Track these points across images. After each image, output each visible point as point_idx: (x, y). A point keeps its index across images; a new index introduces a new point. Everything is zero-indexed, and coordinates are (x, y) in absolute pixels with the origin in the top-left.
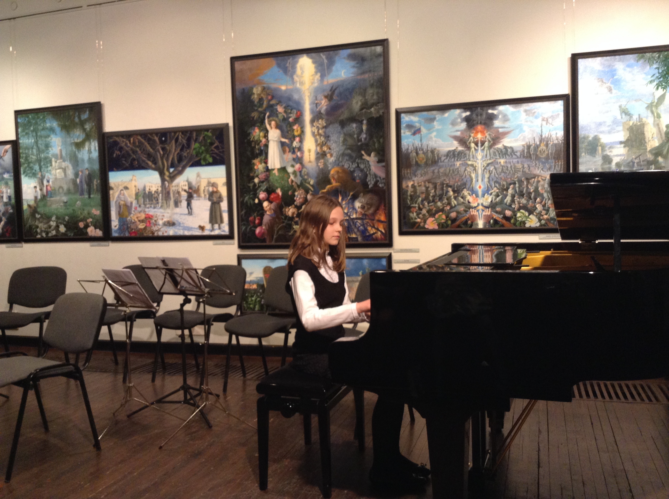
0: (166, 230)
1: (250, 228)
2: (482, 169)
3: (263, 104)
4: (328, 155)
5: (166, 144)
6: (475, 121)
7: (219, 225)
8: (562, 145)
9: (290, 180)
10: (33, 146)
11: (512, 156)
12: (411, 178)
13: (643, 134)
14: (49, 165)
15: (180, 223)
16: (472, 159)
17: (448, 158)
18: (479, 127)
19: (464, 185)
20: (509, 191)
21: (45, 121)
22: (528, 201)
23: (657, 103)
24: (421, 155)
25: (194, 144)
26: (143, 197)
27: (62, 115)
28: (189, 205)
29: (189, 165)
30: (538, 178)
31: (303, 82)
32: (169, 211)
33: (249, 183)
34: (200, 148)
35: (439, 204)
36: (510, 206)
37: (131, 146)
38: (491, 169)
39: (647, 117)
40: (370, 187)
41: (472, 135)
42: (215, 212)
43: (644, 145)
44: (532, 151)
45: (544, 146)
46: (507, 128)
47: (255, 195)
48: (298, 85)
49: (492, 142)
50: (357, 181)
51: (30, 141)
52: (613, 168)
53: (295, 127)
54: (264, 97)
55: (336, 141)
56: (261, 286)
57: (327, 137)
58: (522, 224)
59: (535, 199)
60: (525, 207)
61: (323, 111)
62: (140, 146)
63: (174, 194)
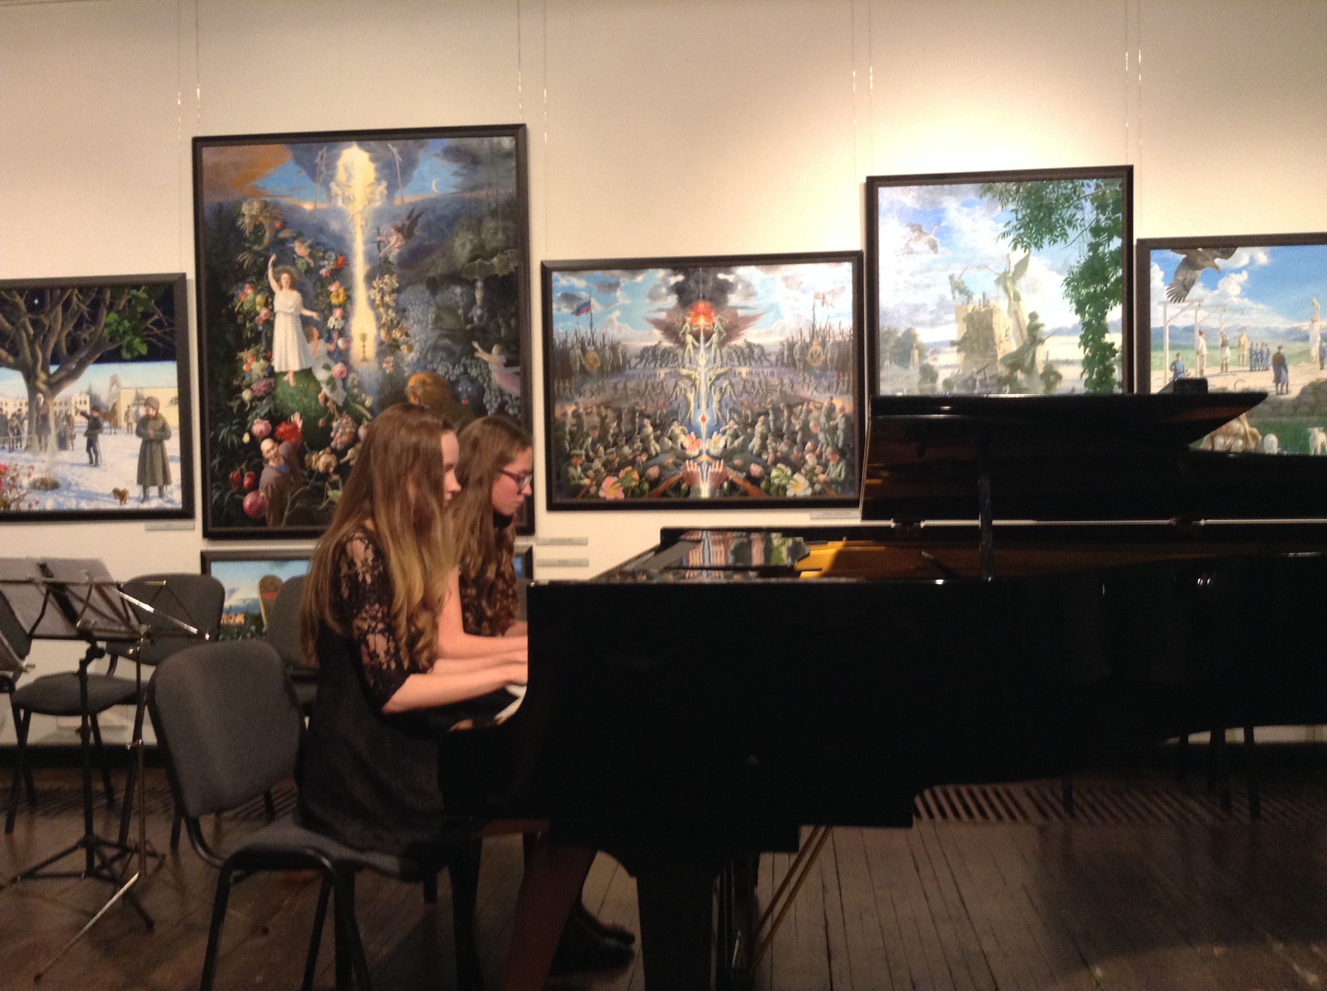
0: (37, 499)
1: (232, 494)
2: (706, 385)
3: (263, 236)
4: (404, 348)
5: (43, 313)
6: (694, 292)
7: (161, 489)
8: (851, 344)
9: (320, 396)
11: (762, 363)
12: (573, 397)
13: (990, 328)
15: (70, 484)
16: (688, 365)
17: (644, 361)
18: (702, 305)
19: (673, 415)
20: (756, 427)
22: (791, 447)
23: (1014, 274)
24: (592, 354)
25: (107, 315)
28: (91, 444)
29: (94, 360)
30: (808, 404)
31: (351, 197)
32: (45, 457)
33: (230, 399)
34: (120, 323)
35: (626, 450)
36: (759, 455)
38: (724, 386)
39: (997, 298)
40: (489, 413)
41: (689, 319)
42: (152, 463)
43: (993, 347)
44: (798, 353)
45: (819, 345)
46: (752, 308)
47: (244, 426)
48: (340, 203)
49: (725, 334)
50: (463, 402)
52: (940, 389)
53: (333, 288)
54: (266, 223)
55: (419, 320)
56: (257, 619)
57: (402, 311)
58: (780, 490)
59: (804, 444)
60: (785, 459)
61: (392, 258)
63: (56, 420)
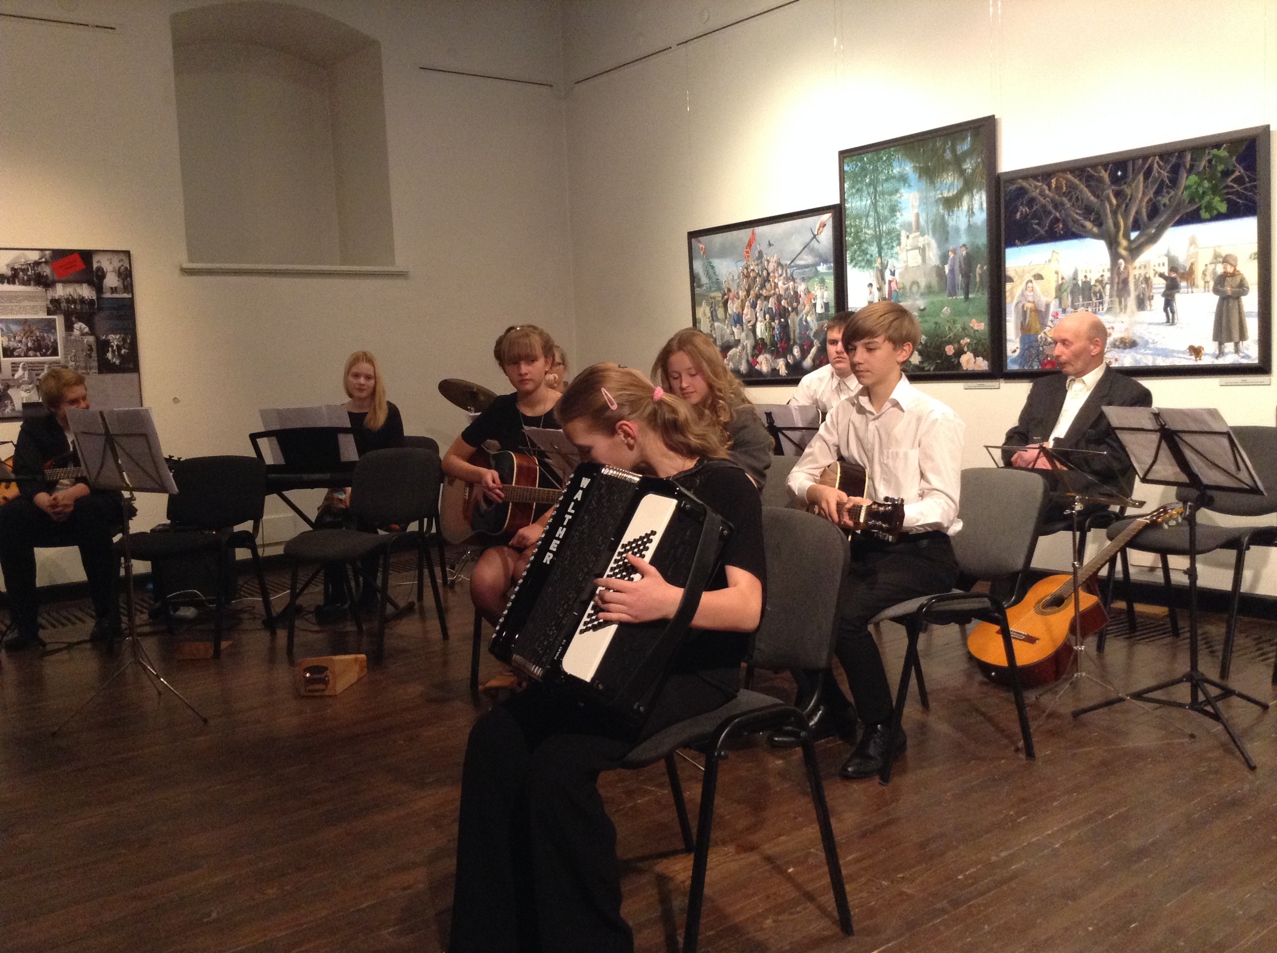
5: (1125, 183)
7: (1236, 345)
10: (869, 212)
14: (894, 244)
15: (1147, 342)
21: (891, 165)
26: (1072, 292)
27: (922, 150)
28: (1169, 303)
29: (1172, 223)
32: (1123, 317)
34: (1199, 184)
37: (1051, 194)
42: (1228, 318)
51: (864, 203)
62: (1070, 192)
63: (1136, 284)
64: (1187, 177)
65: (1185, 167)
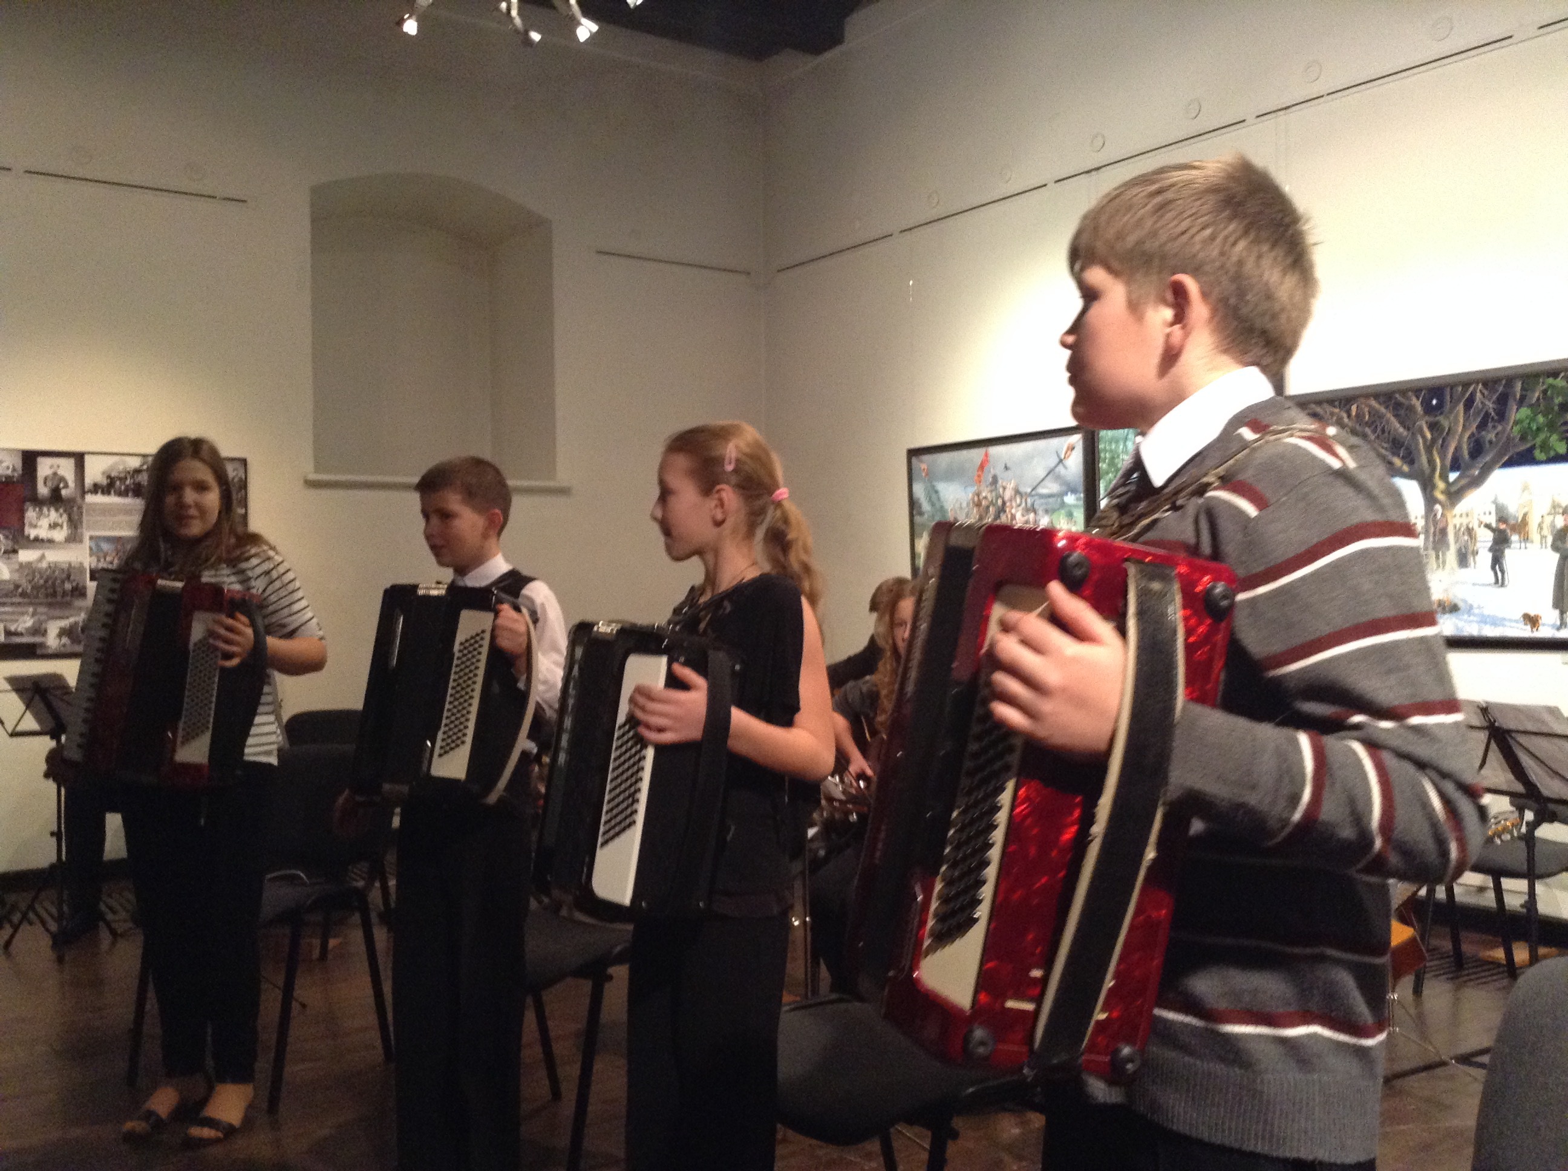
5: (1441, 413)
15: (1471, 607)
28: (1497, 560)
29: (1501, 463)
32: (1441, 575)
34: (1533, 419)
62: (1373, 423)
63: (1456, 535)
64: (1517, 410)
65: (1515, 396)
